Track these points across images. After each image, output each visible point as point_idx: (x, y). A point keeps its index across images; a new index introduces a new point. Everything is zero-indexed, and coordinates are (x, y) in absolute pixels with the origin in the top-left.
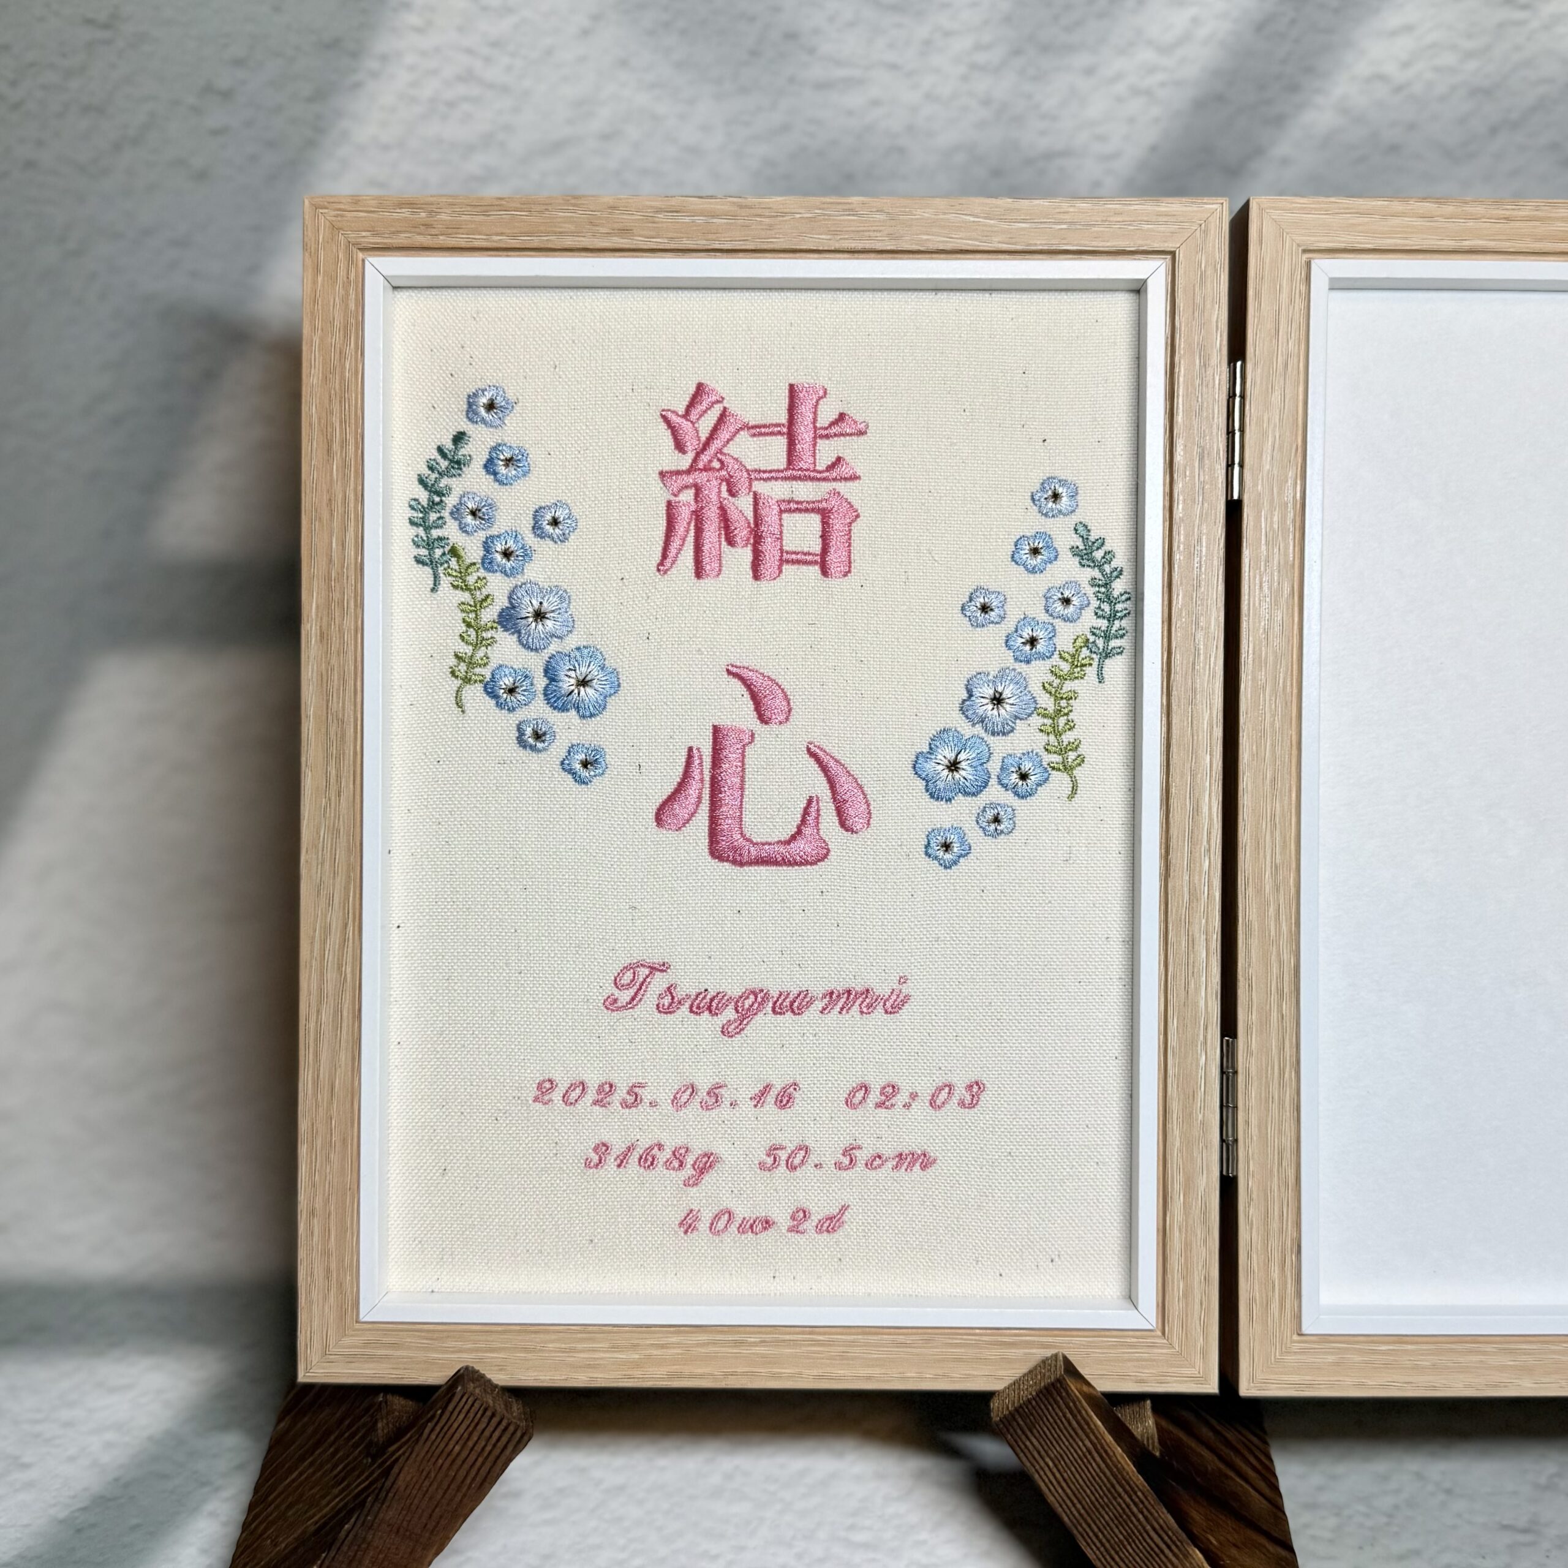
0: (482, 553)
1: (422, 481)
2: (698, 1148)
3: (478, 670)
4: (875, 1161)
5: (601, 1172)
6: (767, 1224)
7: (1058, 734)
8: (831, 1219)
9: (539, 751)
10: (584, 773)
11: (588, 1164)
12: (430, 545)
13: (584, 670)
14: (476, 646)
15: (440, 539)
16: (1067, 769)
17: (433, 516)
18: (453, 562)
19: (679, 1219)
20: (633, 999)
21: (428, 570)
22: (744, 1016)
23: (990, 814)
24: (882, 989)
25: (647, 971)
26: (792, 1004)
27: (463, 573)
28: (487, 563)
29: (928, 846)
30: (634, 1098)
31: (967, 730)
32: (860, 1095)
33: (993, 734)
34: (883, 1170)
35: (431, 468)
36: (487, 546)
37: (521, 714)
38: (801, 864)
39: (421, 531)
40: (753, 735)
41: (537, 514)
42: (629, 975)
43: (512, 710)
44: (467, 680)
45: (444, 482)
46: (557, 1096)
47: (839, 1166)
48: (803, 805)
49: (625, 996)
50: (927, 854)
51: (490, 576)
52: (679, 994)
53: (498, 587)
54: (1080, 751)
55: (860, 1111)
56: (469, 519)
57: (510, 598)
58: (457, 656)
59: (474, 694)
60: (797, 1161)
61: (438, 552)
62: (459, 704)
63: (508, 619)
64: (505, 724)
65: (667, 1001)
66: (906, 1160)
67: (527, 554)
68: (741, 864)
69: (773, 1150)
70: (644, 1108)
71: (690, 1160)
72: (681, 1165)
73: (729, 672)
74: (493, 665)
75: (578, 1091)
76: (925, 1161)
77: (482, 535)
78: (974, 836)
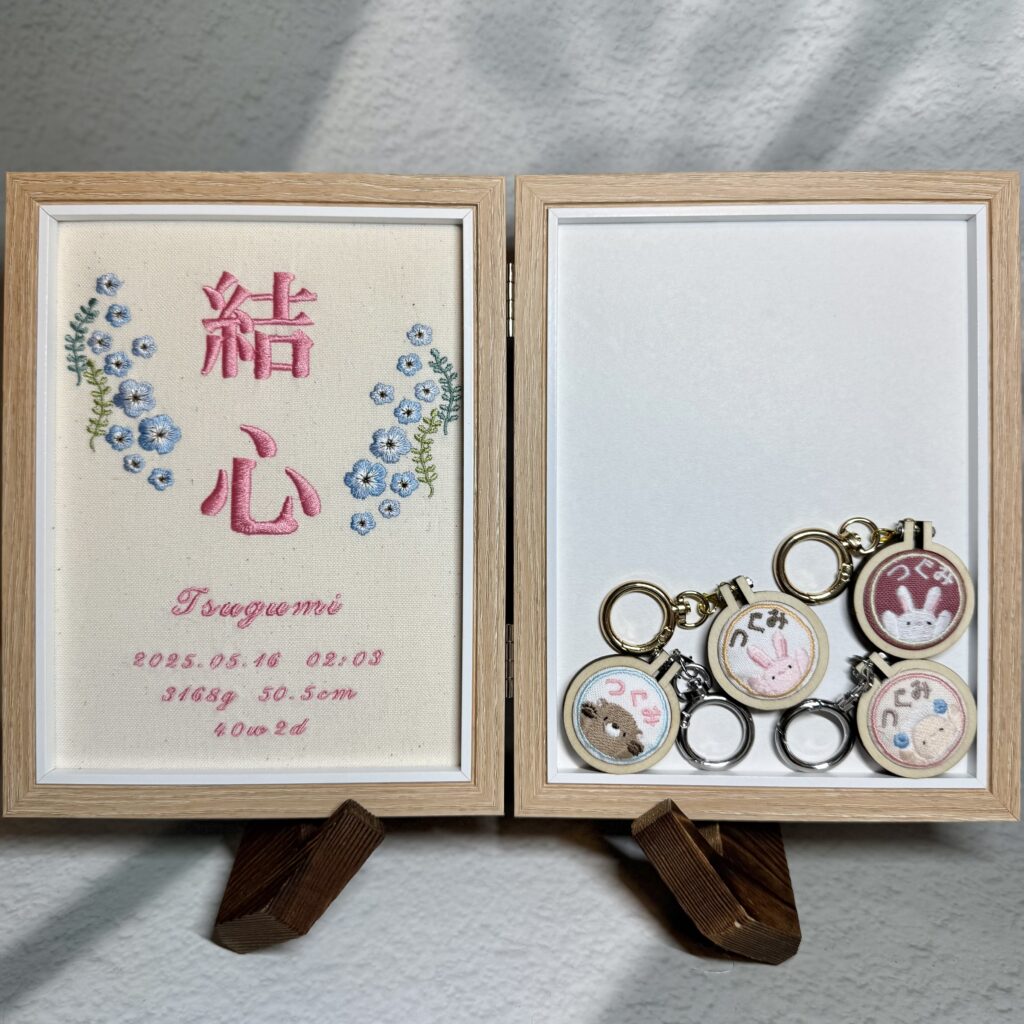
0: (104, 364)
1: (72, 326)
2: (224, 690)
3: (102, 428)
4: (323, 695)
5: (171, 703)
6: (263, 730)
7: (423, 462)
8: (299, 726)
9: (135, 472)
10: (161, 485)
11: (163, 699)
12: (76, 359)
13: (161, 427)
14: (101, 415)
15: (82, 357)
16: (428, 481)
17: (78, 344)
18: (89, 370)
19: (215, 728)
20: (188, 608)
21: (75, 374)
22: (251, 617)
23: (386, 506)
24: (327, 601)
25: (196, 593)
26: (277, 609)
27: (95, 374)
28: (107, 369)
29: (352, 523)
30: (189, 663)
31: (373, 460)
32: (314, 659)
33: (388, 462)
34: (327, 699)
35: (77, 318)
36: (107, 360)
37: (126, 452)
38: (282, 534)
39: (71, 352)
40: (256, 463)
41: (135, 343)
42: (186, 596)
43: (120, 450)
44: (96, 434)
45: (84, 326)
46: (146, 661)
47: (303, 698)
48: (283, 501)
49: (184, 607)
50: (352, 527)
51: (109, 377)
52: (214, 605)
53: (113, 383)
54: (435, 471)
55: (315, 667)
56: (98, 346)
57: (120, 389)
58: (91, 421)
59: (100, 441)
60: (280, 696)
61: (80, 364)
62: (92, 447)
63: (119, 400)
64: (117, 458)
65: (207, 609)
66: (339, 694)
67: (128, 365)
68: (249, 533)
69: (266, 691)
70: (194, 668)
71: (220, 696)
72: (215, 698)
73: (242, 429)
74: (110, 425)
75: (158, 659)
76: (351, 694)
77: (104, 354)
78: (377, 517)
